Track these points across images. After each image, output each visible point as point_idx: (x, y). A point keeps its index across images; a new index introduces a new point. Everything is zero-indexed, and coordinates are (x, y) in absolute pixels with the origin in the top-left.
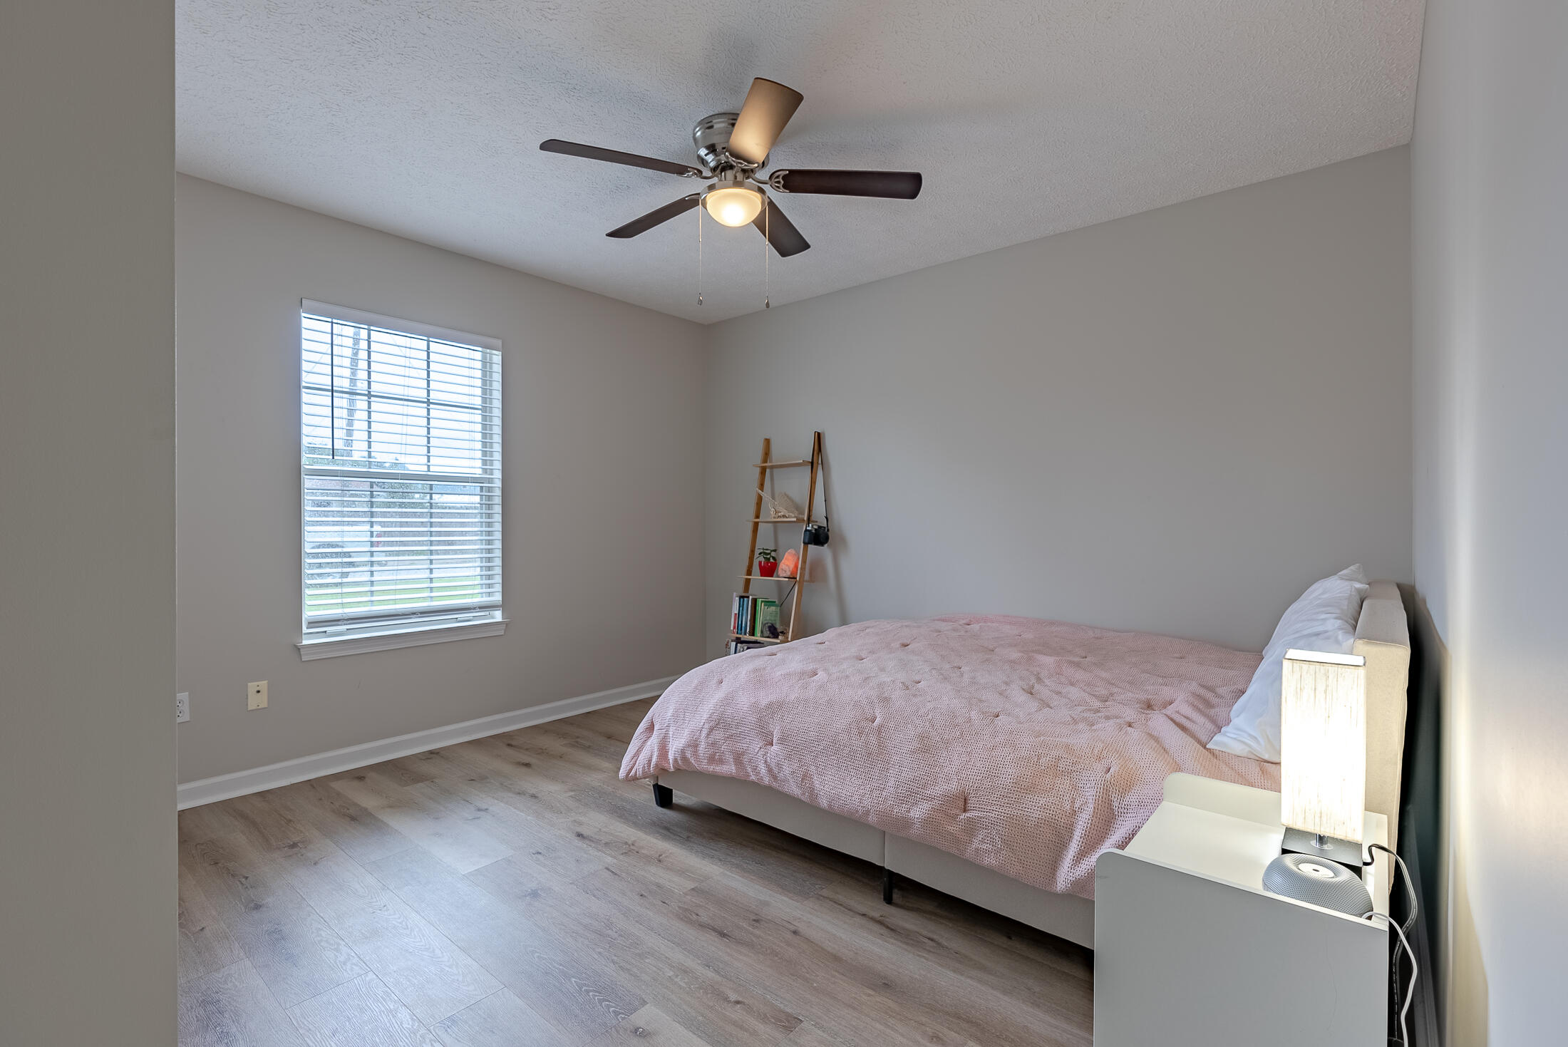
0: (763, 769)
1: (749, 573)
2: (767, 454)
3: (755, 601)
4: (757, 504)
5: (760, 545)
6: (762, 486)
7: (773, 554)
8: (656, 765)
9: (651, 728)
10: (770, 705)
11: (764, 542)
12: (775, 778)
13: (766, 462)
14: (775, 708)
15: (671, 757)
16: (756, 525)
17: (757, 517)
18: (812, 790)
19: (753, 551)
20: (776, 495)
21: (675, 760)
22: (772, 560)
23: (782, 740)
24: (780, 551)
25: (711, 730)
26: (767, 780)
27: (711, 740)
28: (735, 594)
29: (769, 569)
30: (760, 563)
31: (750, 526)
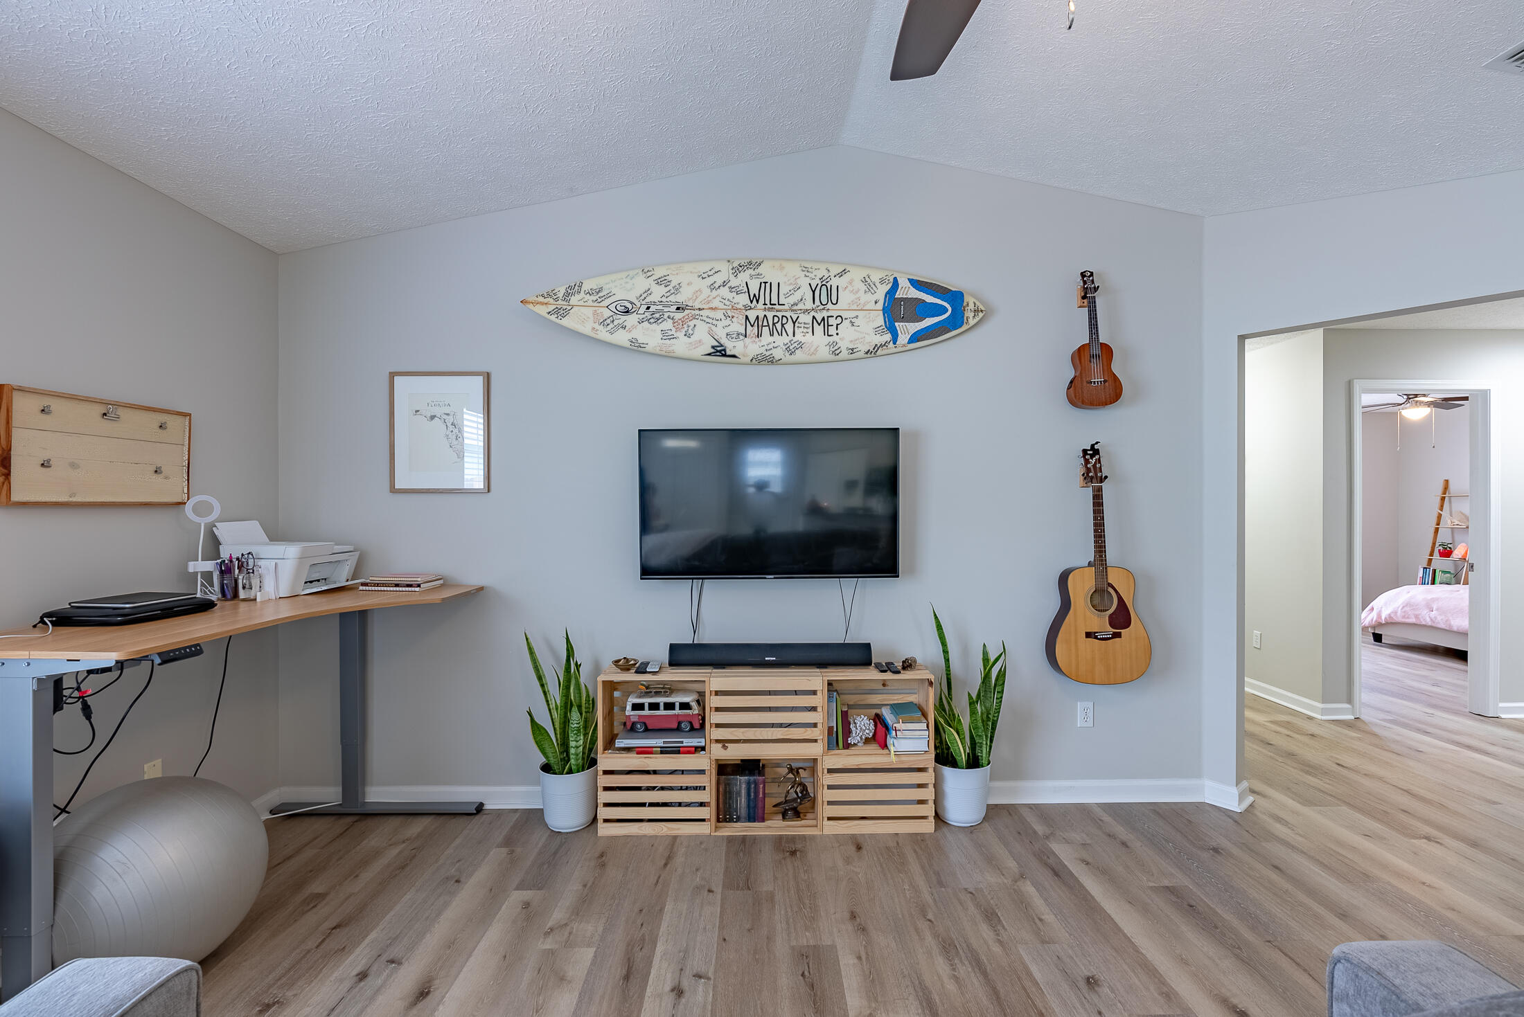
0: (1428, 619)
1: (1431, 554)
2: (1446, 488)
3: (1434, 571)
4: (1438, 517)
5: (1440, 540)
6: (1441, 508)
7: (1449, 545)
8: (1376, 621)
9: (1372, 609)
10: (1432, 599)
11: (1444, 537)
12: (1434, 622)
13: (1445, 494)
14: (1433, 600)
15: (1383, 618)
16: (1437, 530)
17: (1438, 524)
18: (1450, 625)
19: (1434, 544)
20: (1453, 513)
21: (1386, 618)
22: (1448, 549)
23: (1437, 610)
24: (1456, 544)
25: (1403, 607)
26: (1430, 624)
27: (1403, 610)
28: (1420, 566)
29: (1446, 553)
30: (1439, 550)
31: (1433, 530)
